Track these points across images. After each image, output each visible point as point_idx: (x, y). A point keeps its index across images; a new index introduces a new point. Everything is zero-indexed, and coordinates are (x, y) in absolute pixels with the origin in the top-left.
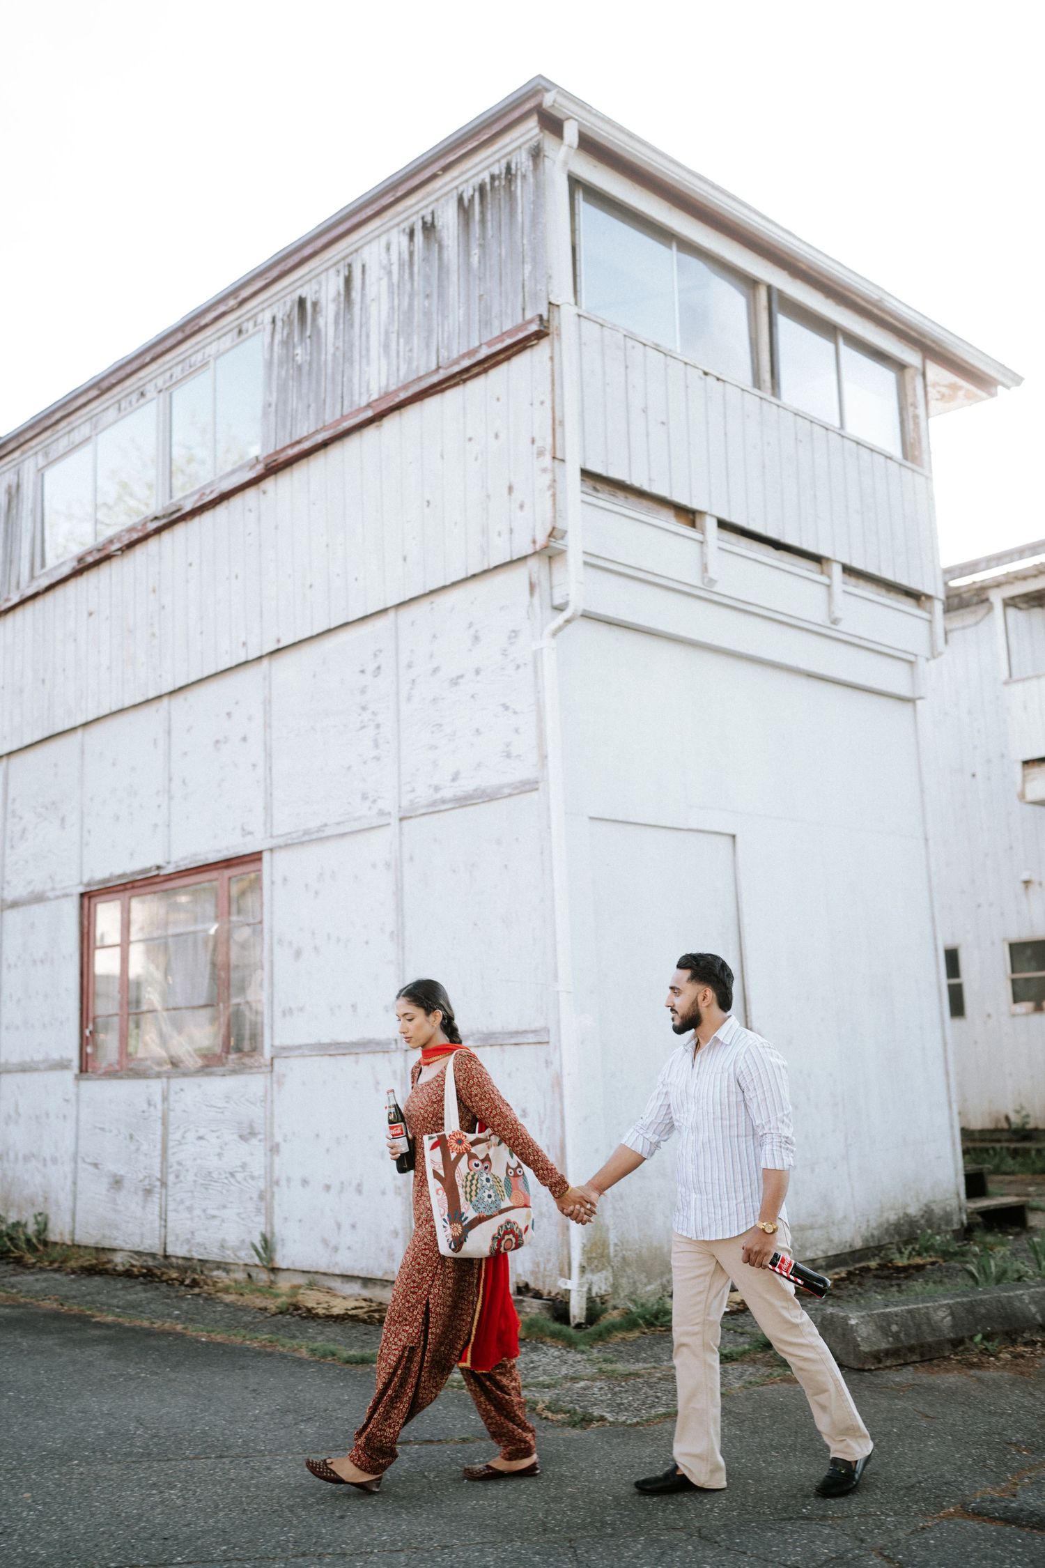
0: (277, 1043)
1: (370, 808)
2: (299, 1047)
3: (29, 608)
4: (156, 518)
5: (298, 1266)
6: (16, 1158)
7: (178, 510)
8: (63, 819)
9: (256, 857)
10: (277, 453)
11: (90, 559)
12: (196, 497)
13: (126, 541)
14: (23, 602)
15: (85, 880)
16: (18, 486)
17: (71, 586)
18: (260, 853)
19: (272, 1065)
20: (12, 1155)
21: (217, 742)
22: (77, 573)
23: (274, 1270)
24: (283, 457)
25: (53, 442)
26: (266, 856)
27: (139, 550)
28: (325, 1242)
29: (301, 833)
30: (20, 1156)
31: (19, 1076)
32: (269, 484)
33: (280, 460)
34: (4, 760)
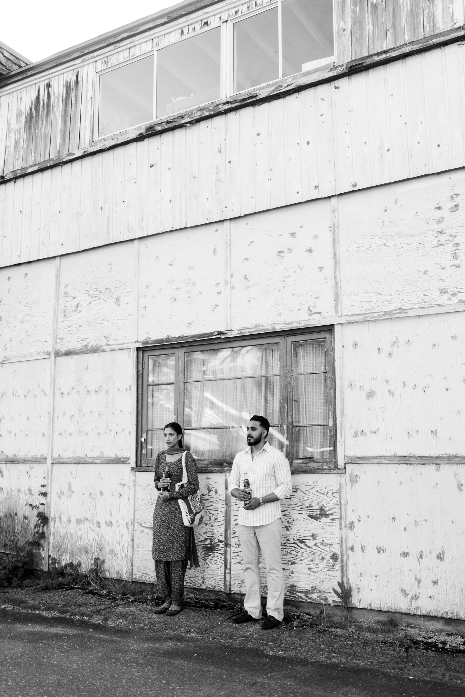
0: (350, 453)
1: (450, 299)
2: (376, 457)
3: (88, 161)
4: (228, 102)
5: (375, 606)
6: (69, 521)
7: (252, 97)
8: (118, 299)
9: (330, 328)
10: (363, 58)
11: (159, 128)
12: (274, 88)
13: (197, 116)
14: (86, 155)
15: (142, 339)
16: (77, 82)
17: (133, 145)
18: (333, 326)
19: (345, 468)
20: (64, 518)
21: (281, 252)
22: (141, 138)
23: (351, 609)
24: (368, 61)
25: (121, 51)
26: (337, 329)
27: (203, 124)
28: (404, 592)
29: (383, 313)
30: (73, 520)
31: (73, 467)
32: (343, 83)
33: (364, 64)
34: (58, 259)
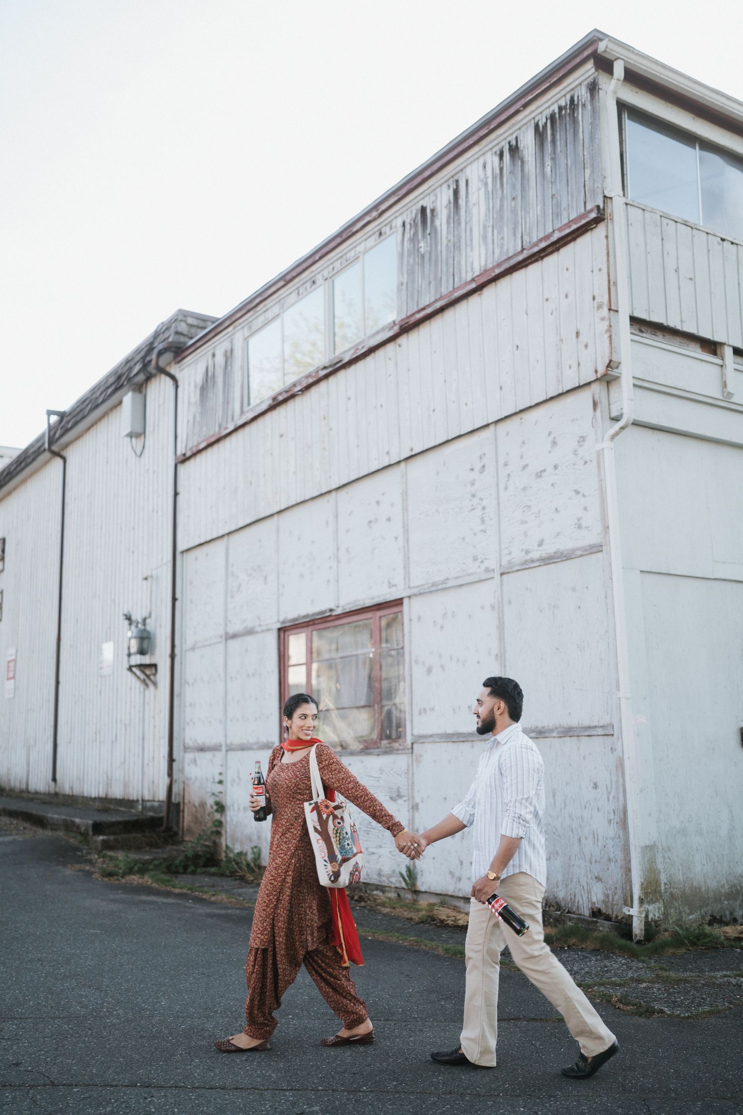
0: (416, 732)
1: (479, 567)
2: (431, 736)
3: (240, 433)
4: (325, 368)
5: (432, 890)
6: (239, 809)
7: (340, 361)
8: (266, 578)
9: (399, 602)
10: (408, 317)
11: (281, 398)
12: (353, 351)
13: (304, 384)
14: (236, 429)
15: (281, 619)
16: (232, 351)
17: (268, 416)
18: (402, 599)
19: (412, 748)
20: (236, 807)
21: (370, 522)
22: (271, 408)
23: (416, 892)
24: (412, 320)
25: (254, 320)
26: (406, 602)
27: (314, 390)
28: (452, 874)
29: (430, 585)
30: (242, 808)
31: (240, 753)
32: (403, 340)
33: (410, 323)
34: (226, 537)
